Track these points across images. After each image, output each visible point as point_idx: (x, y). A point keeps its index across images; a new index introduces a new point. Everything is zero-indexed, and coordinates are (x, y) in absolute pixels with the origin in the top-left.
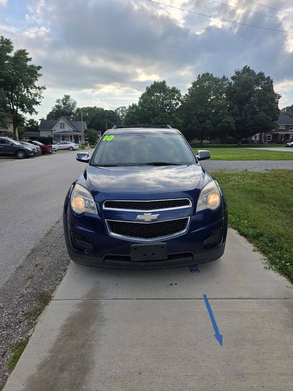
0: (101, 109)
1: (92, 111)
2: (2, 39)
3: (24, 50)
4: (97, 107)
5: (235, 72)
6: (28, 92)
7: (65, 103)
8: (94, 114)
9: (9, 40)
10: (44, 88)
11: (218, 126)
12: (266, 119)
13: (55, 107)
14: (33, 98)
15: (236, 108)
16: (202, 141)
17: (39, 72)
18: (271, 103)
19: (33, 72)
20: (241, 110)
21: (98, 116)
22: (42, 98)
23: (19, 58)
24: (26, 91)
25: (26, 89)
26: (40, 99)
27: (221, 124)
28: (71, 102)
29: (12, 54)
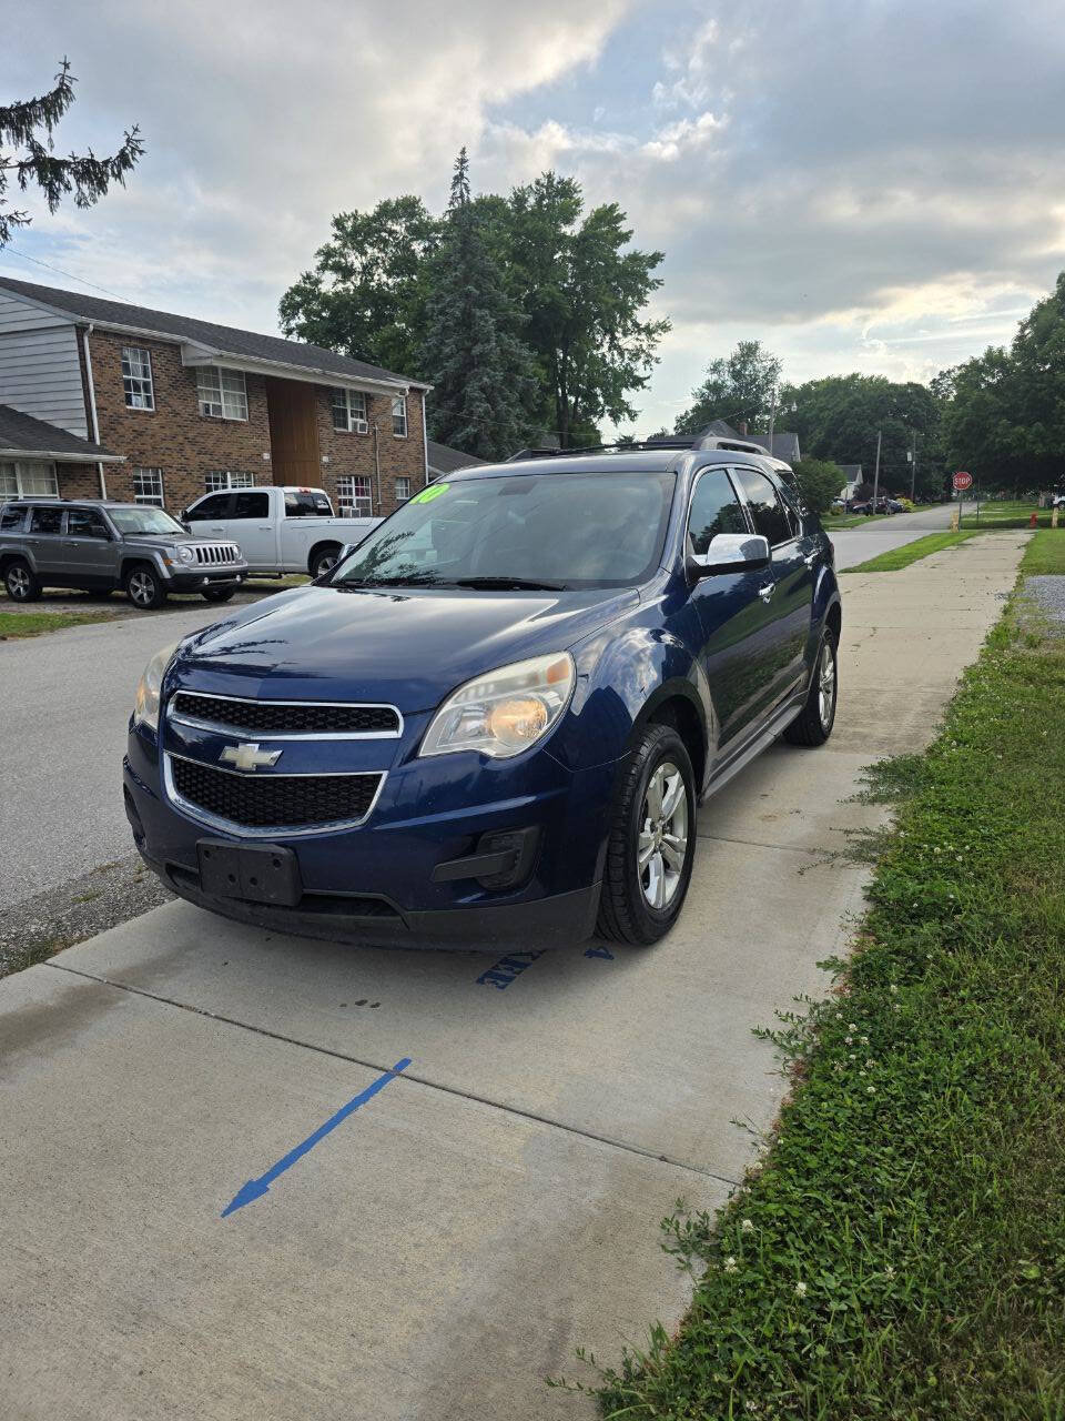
0: (877, 380)
1: (841, 393)
2: (549, 182)
3: (613, 208)
4: (860, 377)
6: (613, 346)
7: (740, 371)
8: (844, 405)
9: (569, 183)
10: (665, 328)
13: (705, 390)
14: (628, 364)
17: (652, 274)
19: (634, 278)
21: (856, 409)
22: (653, 363)
23: (595, 236)
24: (606, 346)
25: (607, 338)
26: (648, 367)
28: (760, 366)
29: (573, 230)
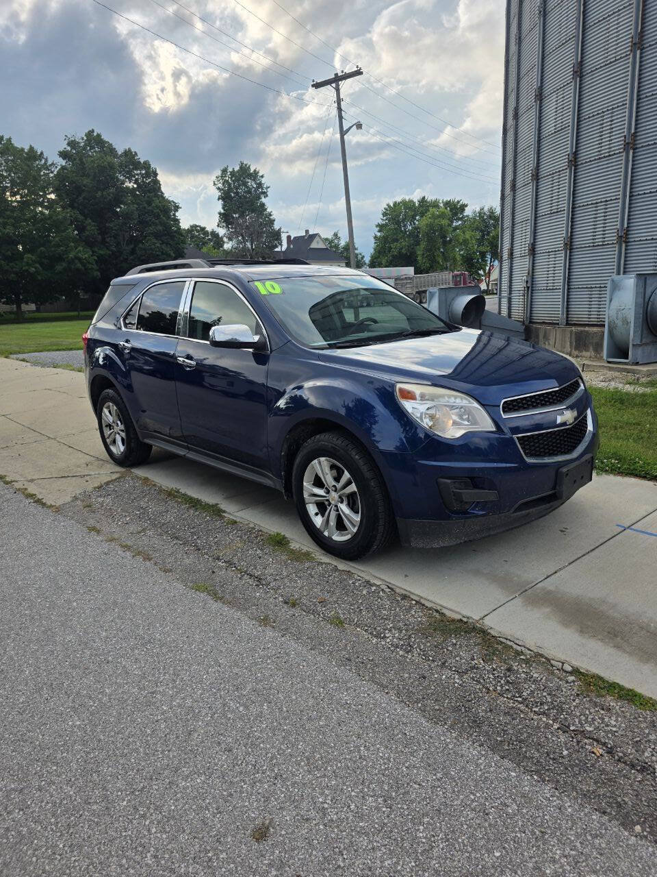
5: (66, 142)
11: (59, 268)
12: (163, 253)
15: (91, 227)
16: (19, 307)
18: (164, 218)
20: (103, 231)
27: (64, 265)
